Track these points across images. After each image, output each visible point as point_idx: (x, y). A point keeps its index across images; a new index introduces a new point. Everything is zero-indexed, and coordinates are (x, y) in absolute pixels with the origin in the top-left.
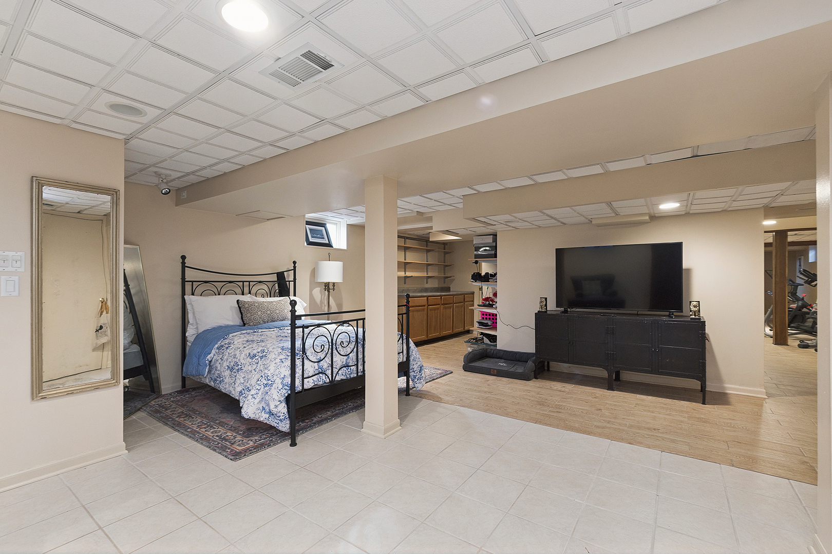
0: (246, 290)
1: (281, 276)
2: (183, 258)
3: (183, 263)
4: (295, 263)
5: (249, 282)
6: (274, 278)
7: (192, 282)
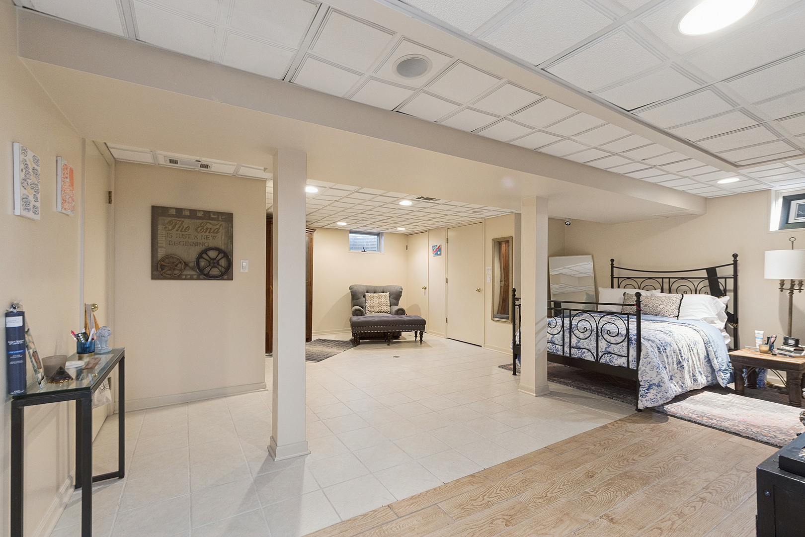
0: (666, 286)
1: (712, 273)
2: (612, 260)
3: (612, 264)
4: (735, 256)
5: (669, 278)
6: (704, 274)
7: (618, 278)
